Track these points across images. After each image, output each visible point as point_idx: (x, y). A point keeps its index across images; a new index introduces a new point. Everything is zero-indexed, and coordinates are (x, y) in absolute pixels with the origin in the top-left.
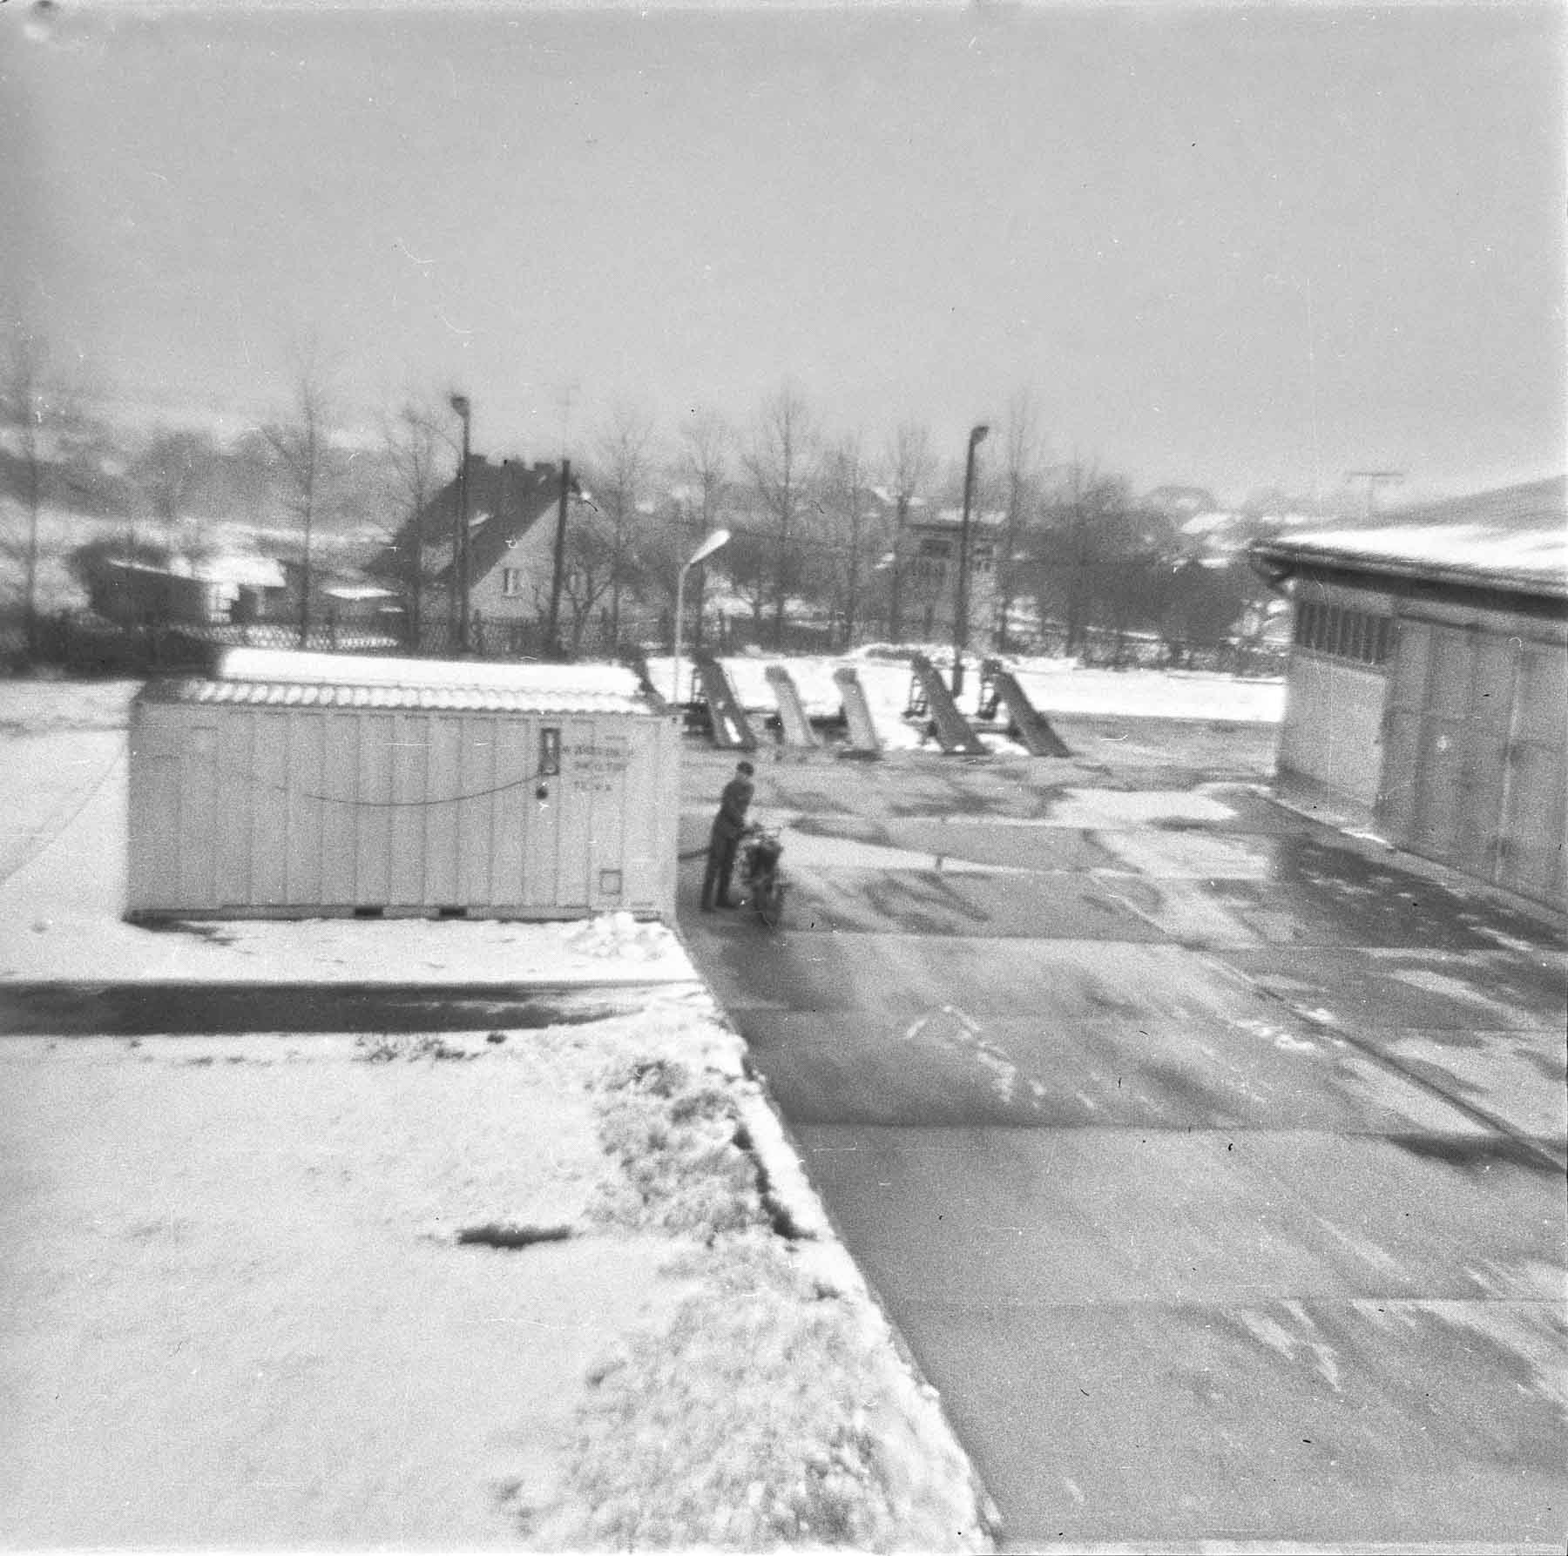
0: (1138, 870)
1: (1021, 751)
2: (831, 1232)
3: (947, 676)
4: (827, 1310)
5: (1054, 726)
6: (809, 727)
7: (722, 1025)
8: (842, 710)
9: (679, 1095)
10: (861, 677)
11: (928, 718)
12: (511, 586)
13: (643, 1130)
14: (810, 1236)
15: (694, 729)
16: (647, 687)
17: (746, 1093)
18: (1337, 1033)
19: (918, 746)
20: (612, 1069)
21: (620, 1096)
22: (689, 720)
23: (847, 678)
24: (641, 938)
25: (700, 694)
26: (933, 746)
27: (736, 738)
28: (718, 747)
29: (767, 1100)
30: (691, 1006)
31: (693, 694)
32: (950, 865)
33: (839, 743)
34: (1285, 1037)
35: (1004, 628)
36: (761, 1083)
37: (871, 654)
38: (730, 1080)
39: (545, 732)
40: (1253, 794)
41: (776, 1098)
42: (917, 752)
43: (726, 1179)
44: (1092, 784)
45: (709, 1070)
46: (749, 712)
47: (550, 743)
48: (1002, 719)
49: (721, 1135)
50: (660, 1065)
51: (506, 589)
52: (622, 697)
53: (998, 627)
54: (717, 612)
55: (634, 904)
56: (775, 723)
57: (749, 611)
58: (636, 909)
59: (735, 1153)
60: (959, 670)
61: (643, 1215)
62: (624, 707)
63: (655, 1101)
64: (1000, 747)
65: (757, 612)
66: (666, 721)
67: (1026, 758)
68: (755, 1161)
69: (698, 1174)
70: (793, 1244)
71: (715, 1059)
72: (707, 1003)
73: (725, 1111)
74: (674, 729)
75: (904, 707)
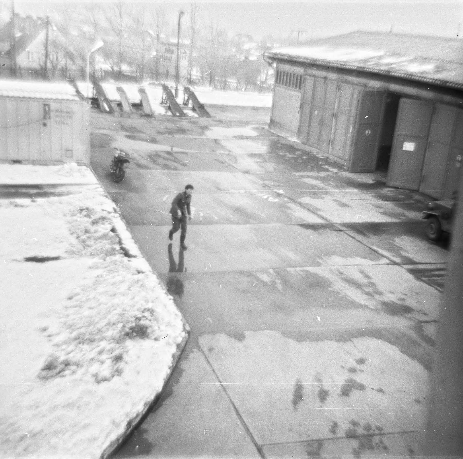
0: (230, 151)
1: (196, 115)
2: (141, 256)
3: (174, 92)
4: (141, 276)
5: (206, 108)
6: (131, 106)
7: (106, 197)
8: (141, 101)
9: (93, 217)
10: (147, 91)
11: (168, 105)
12: (30, 57)
13: (83, 227)
14: (135, 257)
15: (94, 106)
16: (78, 91)
17: (114, 217)
18: (285, 196)
19: (164, 113)
20: (72, 210)
21: (75, 218)
22: (92, 103)
23: (142, 91)
24: (79, 171)
25: (96, 95)
26: (169, 113)
27: (108, 109)
28: (102, 112)
29: (121, 219)
30: (96, 191)
31: (93, 95)
32: (175, 149)
33: (140, 112)
34: (271, 198)
35: (191, 77)
36: (119, 214)
37: (150, 84)
38: (109, 213)
39: (45, 105)
40: (263, 128)
41: (124, 218)
42: (164, 115)
43: (109, 241)
44: (217, 126)
45: (103, 210)
46: (111, 101)
47: (47, 109)
48: (190, 105)
49: (107, 229)
50: (87, 209)
51: (29, 59)
52: (70, 95)
53: (189, 77)
54: (100, 69)
55: (77, 160)
56: (120, 105)
57: (110, 69)
58: (77, 162)
59: (112, 234)
60: (177, 90)
61: (84, 252)
62: (71, 98)
63: (86, 219)
64: (190, 114)
65: (113, 69)
66: (85, 103)
67: (198, 118)
68: (118, 236)
69: (100, 241)
70: (130, 259)
71: (105, 207)
72: (101, 190)
73: (108, 222)
74: (87, 105)
75: (161, 101)
